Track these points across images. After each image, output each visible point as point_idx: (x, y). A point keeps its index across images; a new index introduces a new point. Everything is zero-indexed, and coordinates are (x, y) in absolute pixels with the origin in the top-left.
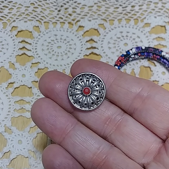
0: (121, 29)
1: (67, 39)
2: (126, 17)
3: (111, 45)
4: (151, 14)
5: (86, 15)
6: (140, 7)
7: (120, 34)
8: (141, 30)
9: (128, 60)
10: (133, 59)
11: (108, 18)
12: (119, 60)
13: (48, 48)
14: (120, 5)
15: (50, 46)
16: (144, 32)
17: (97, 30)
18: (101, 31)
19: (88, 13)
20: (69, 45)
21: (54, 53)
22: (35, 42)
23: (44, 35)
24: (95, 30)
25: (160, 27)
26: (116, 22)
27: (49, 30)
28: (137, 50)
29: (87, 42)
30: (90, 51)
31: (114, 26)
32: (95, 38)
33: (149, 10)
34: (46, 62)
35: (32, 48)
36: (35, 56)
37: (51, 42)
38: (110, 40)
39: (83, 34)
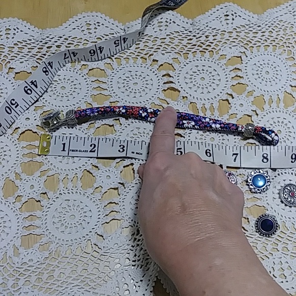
0: (197, 63)
1: (142, 74)
2: (201, 49)
3: (188, 81)
4: (225, 45)
5: (159, 49)
6: (215, 38)
7: (196, 67)
8: (217, 62)
11: (182, 52)
13: (124, 85)
14: (194, 36)
15: (125, 83)
16: (220, 65)
17: (171, 64)
18: (176, 66)
19: (161, 46)
20: (145, 81)
21: (130, 90)
22: (110, 80)
23: (118, 72)
24: (169, 64)
25: (236, 57)
26: (191, 55)
27: (122, 66)
30: (168, 86)
31: (188, 60)
32: (171, 73)
33: (223, 41)
34: (124, 100)
35: (108, 86)
36: (112, 95)
37: (126, 78)
38: (186, 75)
39: (158, 67)
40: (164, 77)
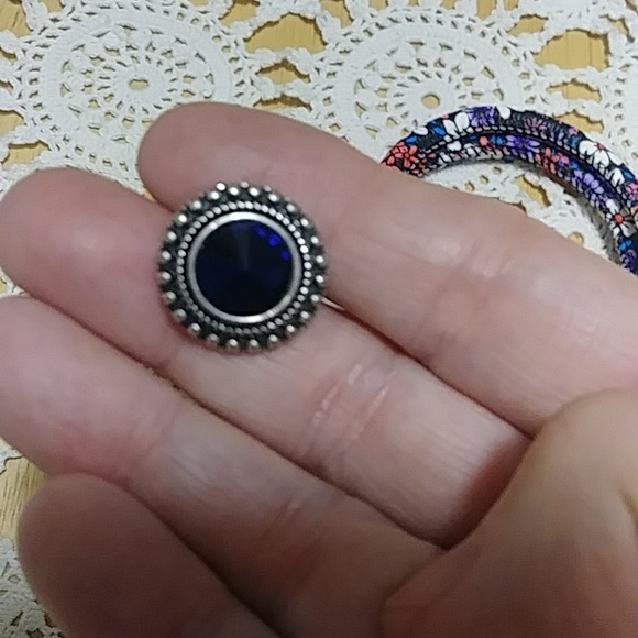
0: (417, 30)
1: (177, 49)
7: (412, 48)
8: (502, 41)
9: (435, 161)
10: (457, 158)
12: (391, 160)
13: (89, 81)
15: (96, 74)
16: (515, 53)
17: (313, 21)
18: (332, 28)
20: (181, 79)
21: (111, 106)
22: (33, 50)
23: (77, 20)
24: (305, 19)
25: (585, 35)
28: (474, 123)
29: (263, 71)
31: (387, 12)
32: (302, 58)
34: (72, 144)
35: (18, 74)
36: (29, 113)
37: (104, 54)
38: (364, 75)
39: (250, 34)
40: (265, 77)
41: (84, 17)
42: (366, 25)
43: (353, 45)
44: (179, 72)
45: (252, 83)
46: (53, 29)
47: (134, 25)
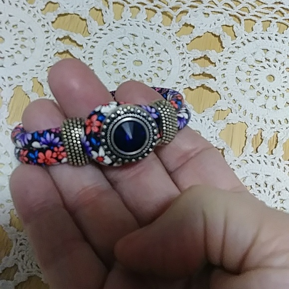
0: (267, 44)
1: (156, 47)
2: (281, 19)
3: (242, 76)
7: (263, 52)
11: (244, 15)
13: (115, 60)
15: (119, 57)
17: (219, 37)
18: (227, 40)
20: (157, 61)
22: (90, 43)
23: (111, 30)
24: (215, 36)
26: (258, 27)
27: (122, 21)
29: (194, 60)
30: (198, 82)
31: (253, 34)
32: (213, 55)
35: (84, 55)
37: (122, 48)
39: (189, 41)
40: (195, 63)
41: (114, 29)
42: (242, 40)
43: (236, 50)
44: (156, 58)
45: (189, 65)
46: (100, 34)
47: (137, 34)
